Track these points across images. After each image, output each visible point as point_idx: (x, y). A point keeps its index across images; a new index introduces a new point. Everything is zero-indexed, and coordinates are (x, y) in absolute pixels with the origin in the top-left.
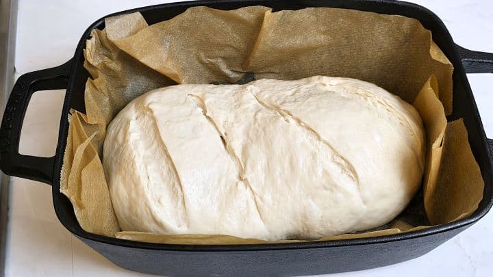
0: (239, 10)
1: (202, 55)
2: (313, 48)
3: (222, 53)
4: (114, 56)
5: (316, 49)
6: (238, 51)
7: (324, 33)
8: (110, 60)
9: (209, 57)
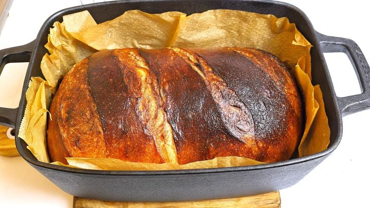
0: (163, 14)
1: (136, 42)
2: (215, 40)
3: (150, 42)
4: (70, 42)
5: (217, 40)
6: (162, 41)
7: (222, 28)
8: (67, 44)
9: (141, 44)
